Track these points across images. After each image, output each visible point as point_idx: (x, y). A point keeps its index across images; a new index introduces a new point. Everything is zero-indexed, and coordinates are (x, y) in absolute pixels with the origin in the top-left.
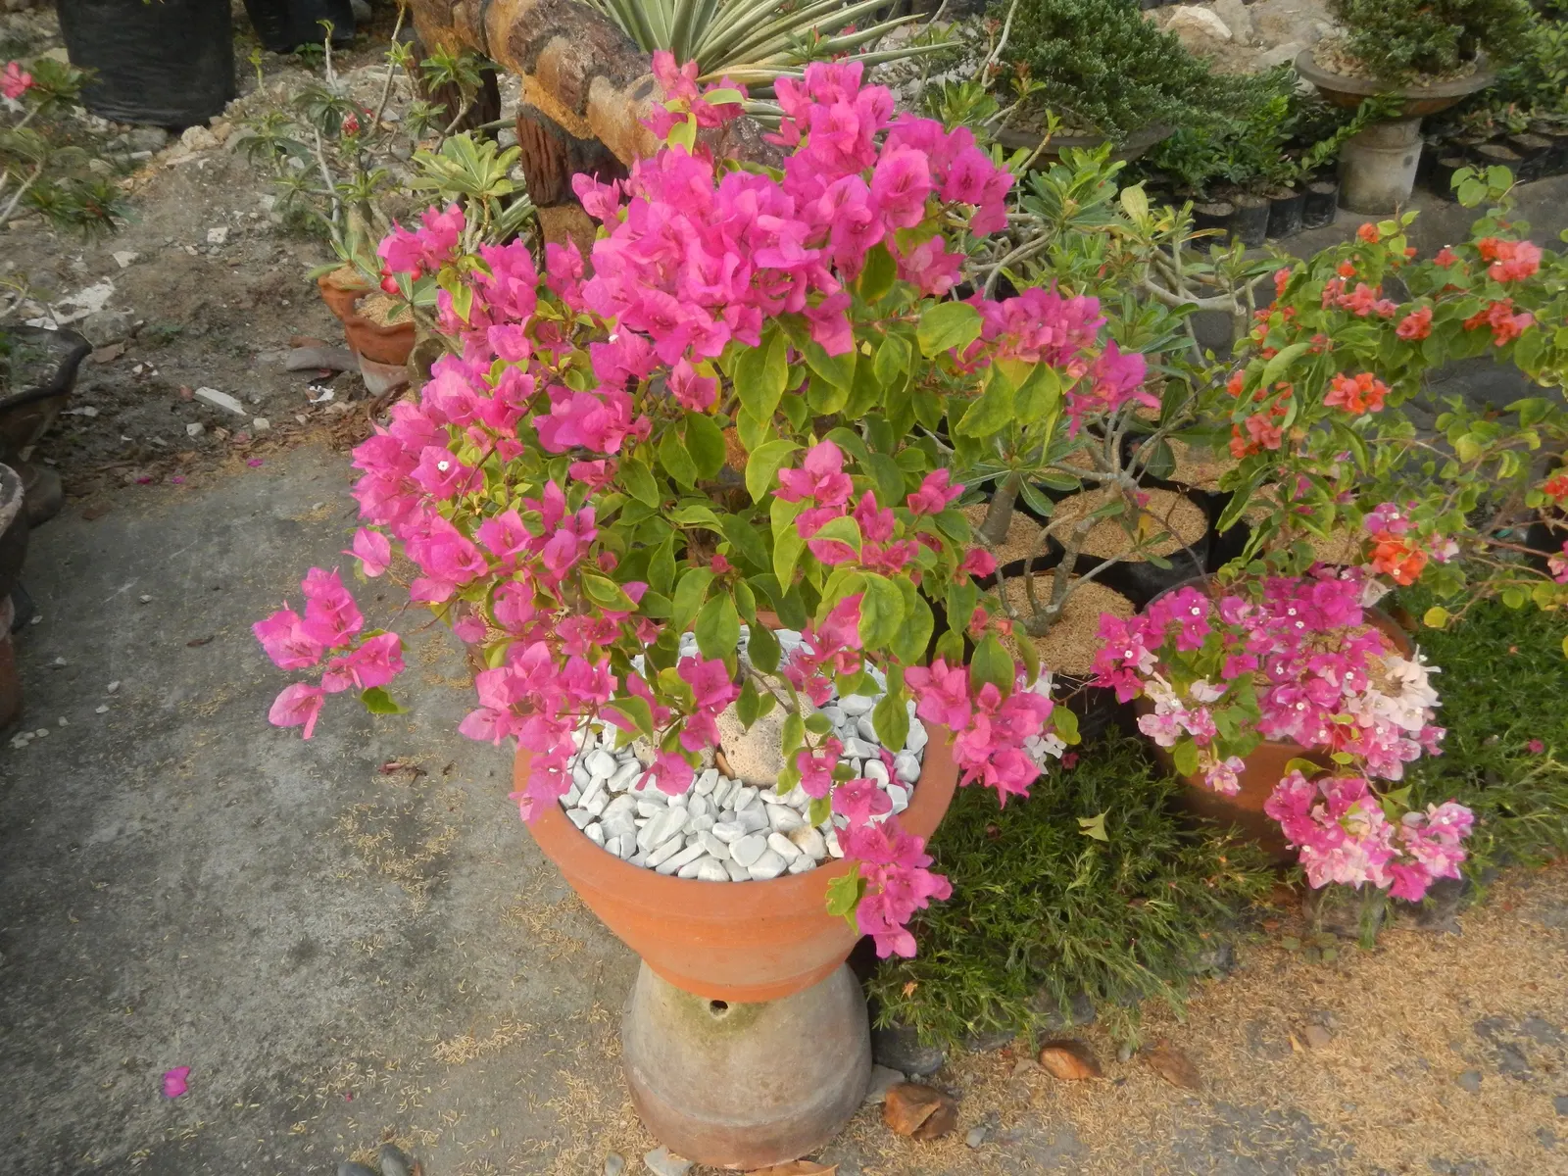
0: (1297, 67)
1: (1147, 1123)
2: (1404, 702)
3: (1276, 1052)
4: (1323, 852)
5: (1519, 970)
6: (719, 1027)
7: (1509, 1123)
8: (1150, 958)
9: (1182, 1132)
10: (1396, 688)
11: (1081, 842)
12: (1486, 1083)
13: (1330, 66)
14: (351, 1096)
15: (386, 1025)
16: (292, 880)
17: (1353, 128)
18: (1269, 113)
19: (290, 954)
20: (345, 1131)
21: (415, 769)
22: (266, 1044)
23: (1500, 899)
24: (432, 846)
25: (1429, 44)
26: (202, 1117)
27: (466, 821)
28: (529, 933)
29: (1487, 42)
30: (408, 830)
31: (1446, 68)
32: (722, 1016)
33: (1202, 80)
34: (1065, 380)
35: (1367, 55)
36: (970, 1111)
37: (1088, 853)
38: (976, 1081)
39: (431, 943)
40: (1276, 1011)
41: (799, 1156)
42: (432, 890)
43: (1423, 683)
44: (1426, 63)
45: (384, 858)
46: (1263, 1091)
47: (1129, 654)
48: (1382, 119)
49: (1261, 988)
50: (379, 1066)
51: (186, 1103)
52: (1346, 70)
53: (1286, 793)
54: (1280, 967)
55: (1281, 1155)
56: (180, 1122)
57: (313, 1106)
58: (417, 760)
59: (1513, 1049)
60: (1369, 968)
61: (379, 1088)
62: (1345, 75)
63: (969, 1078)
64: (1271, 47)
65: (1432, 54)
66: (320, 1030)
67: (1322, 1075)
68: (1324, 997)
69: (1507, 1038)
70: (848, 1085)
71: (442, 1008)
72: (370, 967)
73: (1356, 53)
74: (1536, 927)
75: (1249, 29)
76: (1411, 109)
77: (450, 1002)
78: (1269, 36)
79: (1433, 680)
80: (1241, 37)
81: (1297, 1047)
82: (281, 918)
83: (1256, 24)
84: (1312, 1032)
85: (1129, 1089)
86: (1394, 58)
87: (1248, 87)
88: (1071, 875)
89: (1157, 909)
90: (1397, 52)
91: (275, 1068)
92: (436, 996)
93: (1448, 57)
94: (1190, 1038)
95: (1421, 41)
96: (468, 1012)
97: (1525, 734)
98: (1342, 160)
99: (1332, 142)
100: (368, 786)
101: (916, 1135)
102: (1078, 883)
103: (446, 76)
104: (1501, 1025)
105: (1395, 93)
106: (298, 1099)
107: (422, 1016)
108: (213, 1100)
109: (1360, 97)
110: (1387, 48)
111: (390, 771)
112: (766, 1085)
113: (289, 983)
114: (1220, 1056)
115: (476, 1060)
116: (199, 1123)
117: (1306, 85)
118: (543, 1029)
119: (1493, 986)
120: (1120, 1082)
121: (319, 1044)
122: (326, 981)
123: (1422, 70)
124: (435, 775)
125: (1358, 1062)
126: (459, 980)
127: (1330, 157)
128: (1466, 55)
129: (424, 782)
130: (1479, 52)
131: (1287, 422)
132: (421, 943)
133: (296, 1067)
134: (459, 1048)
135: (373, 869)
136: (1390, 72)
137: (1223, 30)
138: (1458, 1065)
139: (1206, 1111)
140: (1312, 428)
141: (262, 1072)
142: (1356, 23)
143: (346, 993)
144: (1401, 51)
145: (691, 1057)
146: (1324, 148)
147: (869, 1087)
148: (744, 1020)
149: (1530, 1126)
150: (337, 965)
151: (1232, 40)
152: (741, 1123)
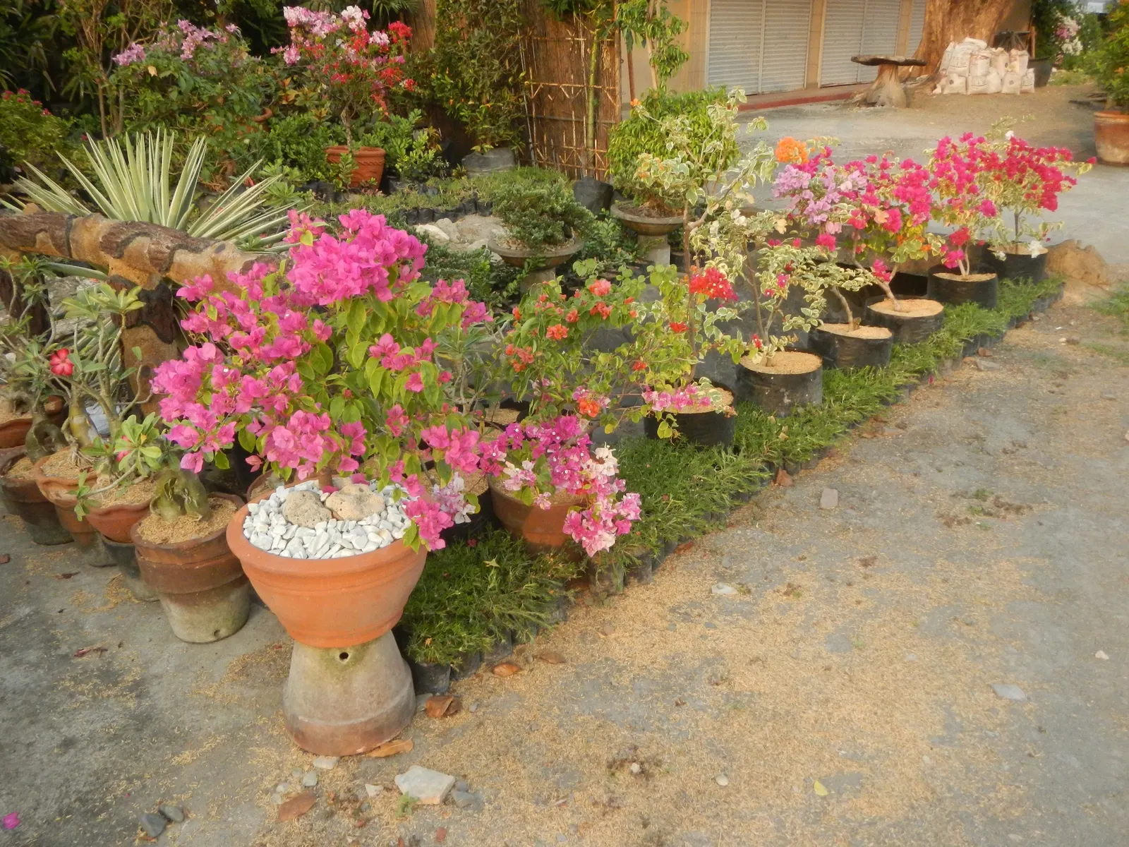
0: (489, 248)
1: (547, 680)
2: (606, 465)
3: (594, 641)
4: (590, 538)
5: (681, 588)
6: (346, 668)
7: (690, 636)
8: (532, 607)
9: (563, 679)
10: (601, 461)
11: (489, 569)
12: (678, 626)
13: (505, 246)
14: (129, 794)
15: (137, 760)
16: (41, 716)
17: (524, 274)
18: (481, 270)
19: (59, 746)
20: (132, 809)
21: (98, 650)
22: (64, 788)
23: (668, 568)
24: (129, 678)
25: (549, 230)
26: (36, 831)
27: (146, 663)
28: (207, 697)
29: (576, 228)
30: (109, 676)
31: (560, 241)
32: (346, 661)
33: (445, 255)
34: (463, 307)
35: (522, 238)
36: (467, 701)
37: (493, 572)
38: (467, 689)
39: (149, 718)
40: (590, 628)
41: (392, 737)
42: (138, 696)
43: (611, 456)
44: (550, 240)
45: (99, 691)
46: (592, 656)
47: (494, 454)
48: (537, 270)
49: (582, 622)
50: (140, 778)
51: (22, 828)
52: (514, 247)
53: (570, 519)
54: (588, 613)
55: (606, 674)
56: (22, 837)
57: (106, 806)
58: (98, 645)
59: (686, 613)
60: (622, 603)
61: (144, 787)
62: (515, 250)
63: (463, 690)
64: (471, 243)
65: (552, 236)
66: (96, 773)
67: (614, 643)
68: (608, 618)
69: (682, 611)
70: (409, 694)
71: (169, 743)
72: (115, 738)
73: (517, 238)
74: (685, 572)
75: (458, 234)
76: (549, 263)
77: (172, 739)
78: (469, 237)
79: (615, 454)
80: (454, 238)
81: (602, 636)
82: (43, 734)
83: (461, 232)
84: (607, 628)
85: (536, 672)
86: (536, 239)
87: (469, 257)
88: (488, 583)
89: (529, 587)
90: (536, 235)
91: (74, 798)
92: (163, 739)
93: (560, 237)
94: (556, 647)
95: (545, 229)
96: (185, 740)
97: (660, 494)
98: (522, 291)
99: (515, 282)
100: (71, 664)
101: (445, 715)
102: (492, 585)
103: (32, 273)
104: (679, 607)
105: (541, 255)
106: (95, 806)
107: (158, 749)
108: (40, 822)
109: (524, 259)
110: (532, 235)
111: (83, 654)
112: (372, 695)
113: (65, 759)
114: (571, 649)
115: (198, 759)
116: (35, 835)
117: (496, 258)
118: (232, 735)
119: (674, 595)
120: (531, 670)
121: (98, 779)
122: (90, 751)
123: (550, 243)
124: (114, 649)
125: (627, 634)
126: (173, 728)
127: (515, 290)
128: (568, 236)
129: (107, 654)
130: (573, 234)
131: (534, 350)
132: (142, 721)
133: (87, 793)
134: (187, 755)
135: (94, 698)
136: (535, 245)
137: (444, 236)
138: (666, 624)
139: (571, 670)
140: (544, 351)
141: (67, 801)
142: (513, 224)
143: (105, 753)
144: (538, 235)
145: (333, 690)
146: (512, 286)
147: (417, 702)
148: (358, 660)
149: (697, 634)
150: (93, 742)
151: (450, 241)
152: (363, 720)
